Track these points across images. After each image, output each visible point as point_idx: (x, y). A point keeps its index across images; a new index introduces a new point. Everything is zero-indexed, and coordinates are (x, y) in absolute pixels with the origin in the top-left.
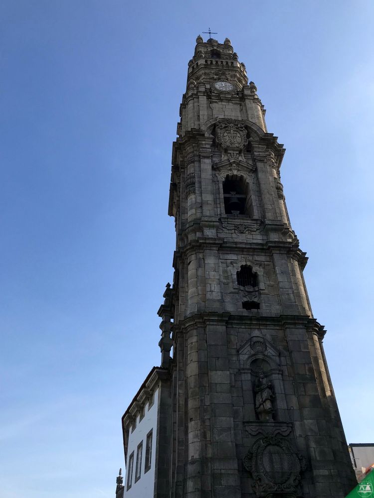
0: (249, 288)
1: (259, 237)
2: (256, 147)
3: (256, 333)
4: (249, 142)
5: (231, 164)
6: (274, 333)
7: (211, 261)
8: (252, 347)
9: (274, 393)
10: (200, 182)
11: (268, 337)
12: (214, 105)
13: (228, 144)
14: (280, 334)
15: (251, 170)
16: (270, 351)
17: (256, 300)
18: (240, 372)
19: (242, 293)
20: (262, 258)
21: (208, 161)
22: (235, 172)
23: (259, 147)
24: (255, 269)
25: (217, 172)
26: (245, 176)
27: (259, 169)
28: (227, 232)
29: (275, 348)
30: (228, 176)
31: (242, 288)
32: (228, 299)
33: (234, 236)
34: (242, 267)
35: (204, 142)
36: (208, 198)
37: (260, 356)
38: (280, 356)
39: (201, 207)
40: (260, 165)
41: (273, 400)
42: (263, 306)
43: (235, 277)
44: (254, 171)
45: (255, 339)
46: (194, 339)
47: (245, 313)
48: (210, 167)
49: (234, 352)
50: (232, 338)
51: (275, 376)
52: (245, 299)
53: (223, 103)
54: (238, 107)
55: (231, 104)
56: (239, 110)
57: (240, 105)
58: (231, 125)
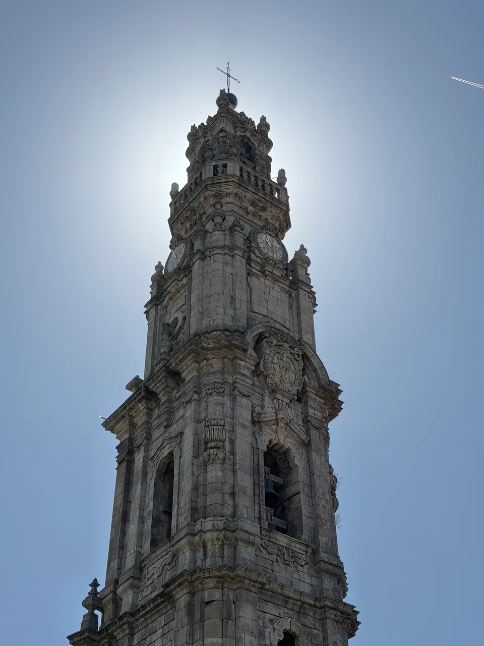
1: (307, 578)
2: (312, 398)
4: (304, 384)
5: (277, 422)
7: (247, 614)
10: (232, 442)
12: (254, 281)
13: (277, 379)
15: (303, 442)
20: (310, 622)
21: (244, 401)
23: (315, 400)
24: (300, 642)
25: (256, 428)
26: (293, 450)
27: (313, 443)
28: (267, 556)
34: (285, 632)
35: (243, 363)
36: (245, 480)
39: (233, 494)
40: (313, 435)
44: (308, 445)
53: (267, 282)
54: (285, 298)
55: (276, 288)
56: (287, 307)
57: (290, 296)
58: (286, 345)
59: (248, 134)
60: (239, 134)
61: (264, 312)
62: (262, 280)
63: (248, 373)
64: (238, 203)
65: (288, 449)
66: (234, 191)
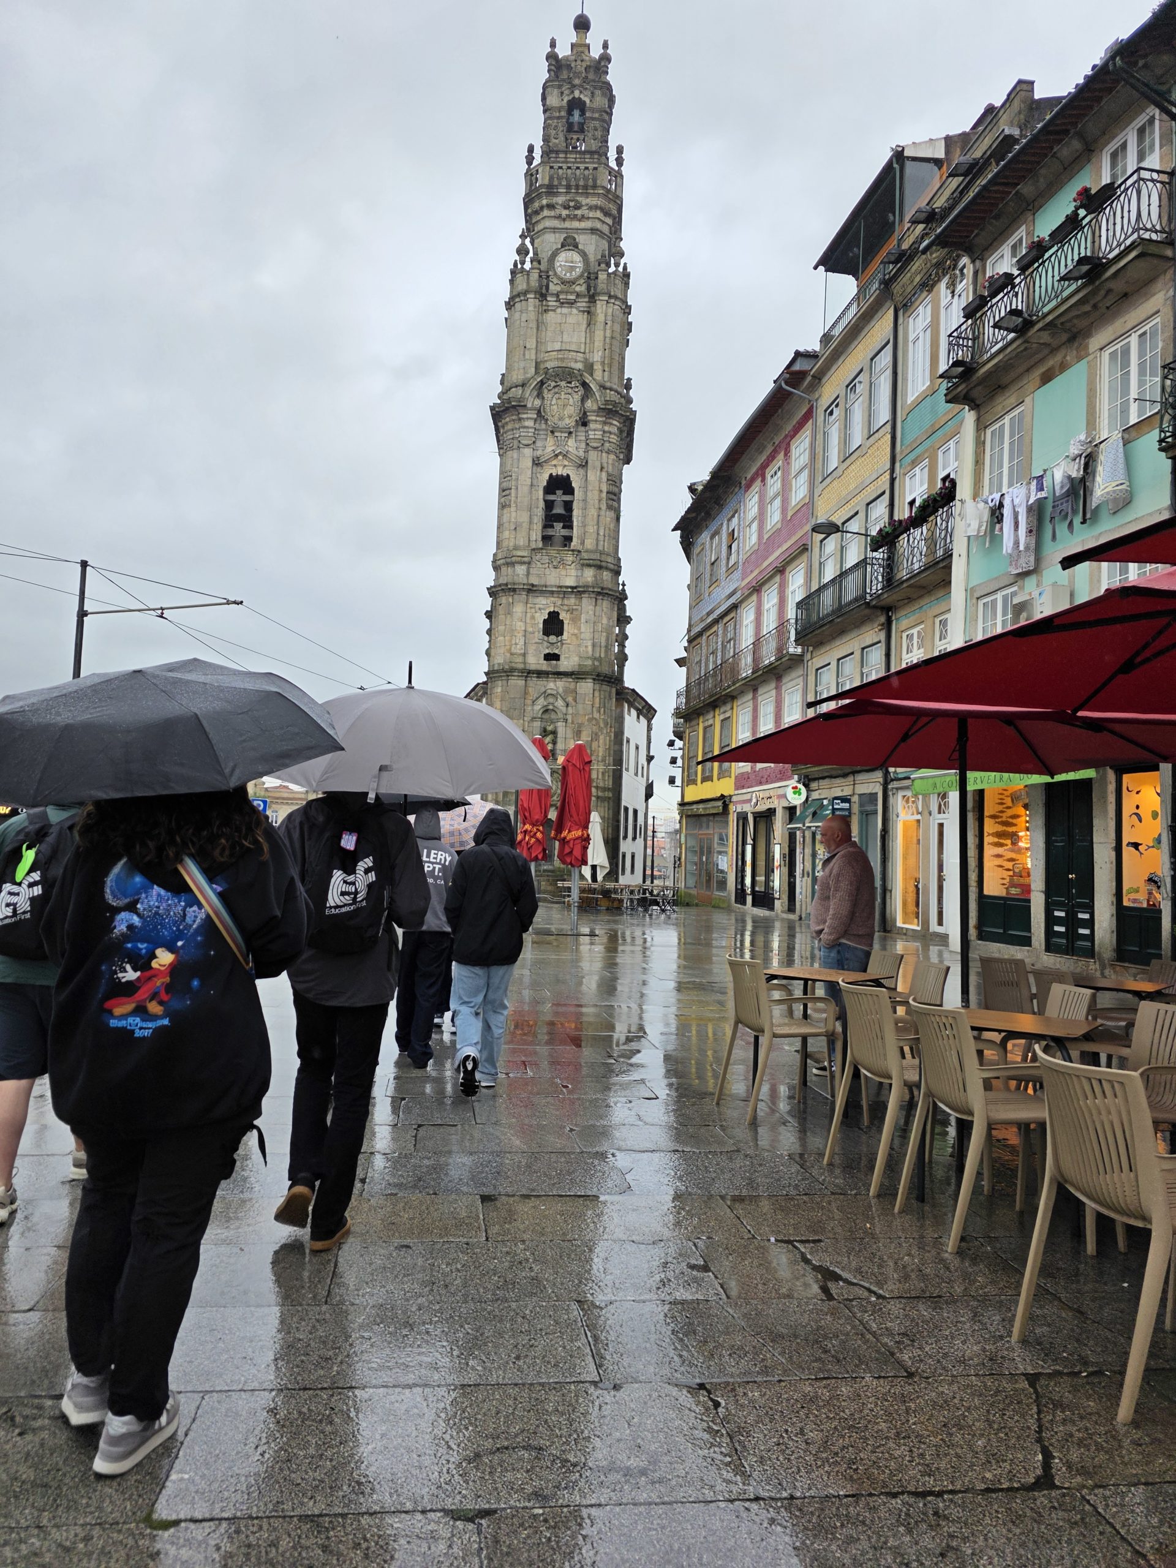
0: (552, 638)
1: (573, 573)
3: (551, 685)
4: (585, 413)
5: (557, 456)
6: (567, 685)
7: (518, 609)
8: (545, 698)
9: (556, 737)
11: (561, 690)
12: (548, 317)
13: (556, 418)
14: (572, 686)
15: (581, 463)
16: (560, 703)
17: (556, 652)
18: (533, 719)
19: (546, 644)
20: (572, 601)
21: (528, 452)
22: (561, 471)
24: (563, 616)
25: (539, 469)
26: (572, 475)
27: (590, 462)
28: (541, 566)
29: (564, 700)
30: (551, 475)
31: (546, 638)
32: (531, 649)
33: (547, 571)
34: (550, 613)
35: (525, 416)
37: (551, 707)
38: (567, 705)
40: (593, 456)
41: (554, 743)
42: (562, 658)
43: (541, 626)
44: (583, 465)
45: (549, 692)
46: (499, 690)
47: (544, 666)
48: (530, 464)
49: (529, 702)
50: (530, 690)
51: (559, 724)
52: (547, 651)
54: (583, 319)
55: (574, 311)
56: (585, 326)
57: (589, 312)
58: (563, 384)
59: (577, 94)
60: (566, 99)
61: (557, 346)
62: (559, 310)
63: (530, 423)
64: (552, 213)
65: (568, 476)
66: (544, 202)
